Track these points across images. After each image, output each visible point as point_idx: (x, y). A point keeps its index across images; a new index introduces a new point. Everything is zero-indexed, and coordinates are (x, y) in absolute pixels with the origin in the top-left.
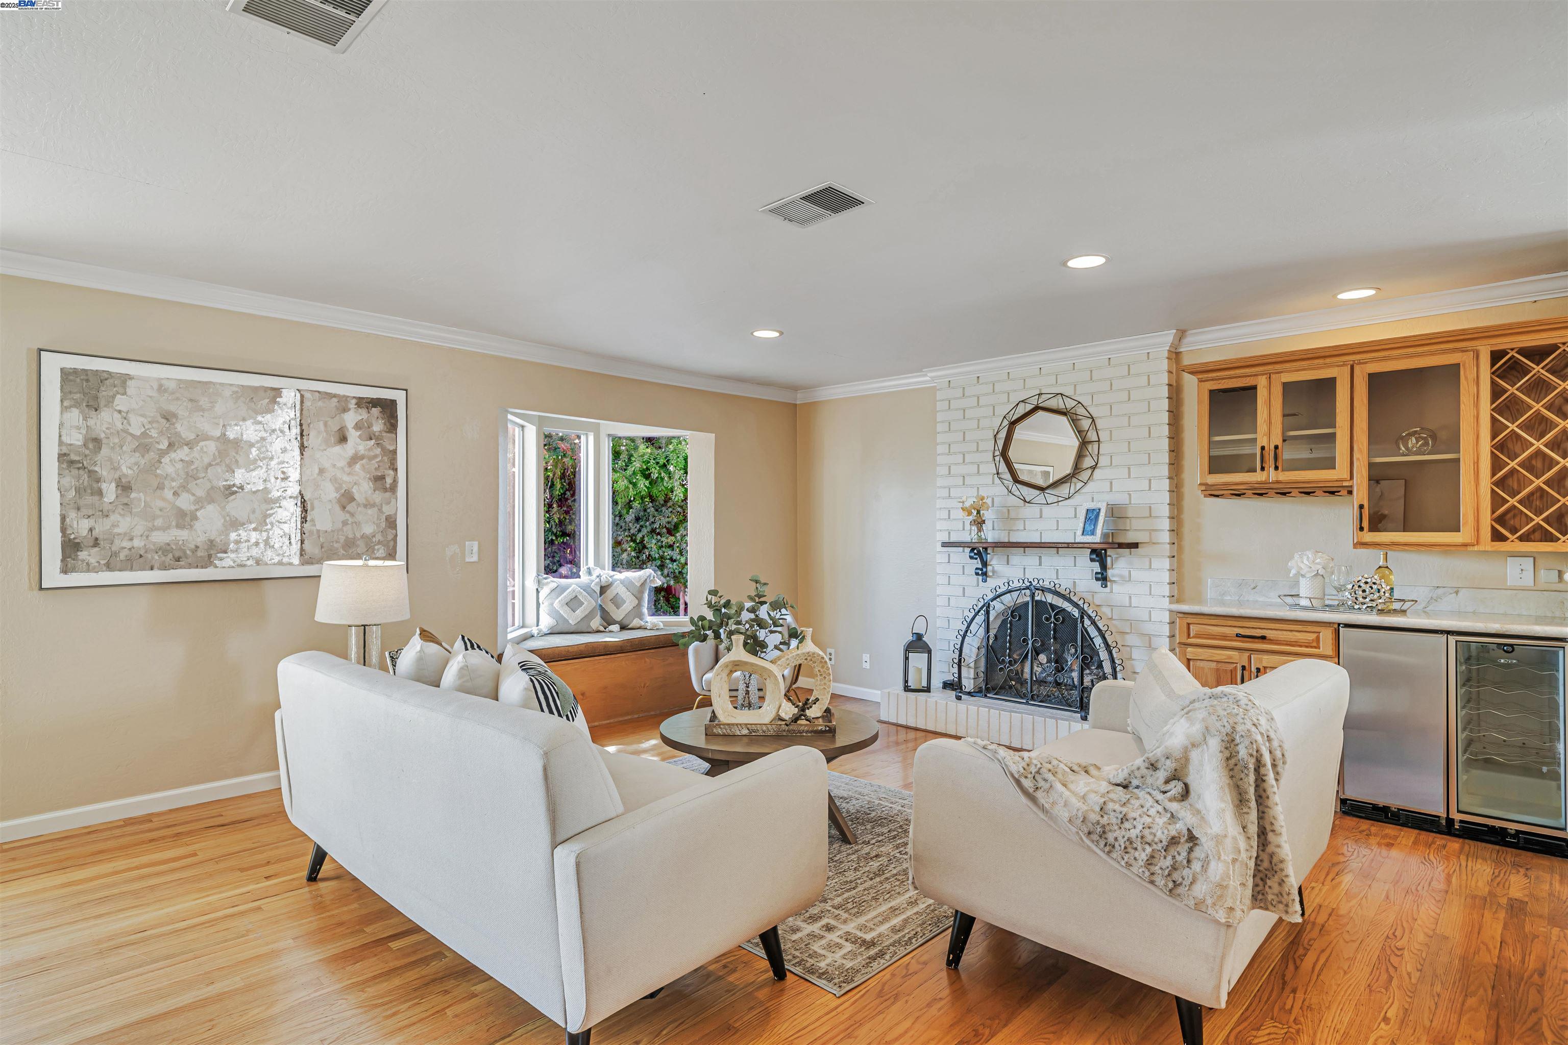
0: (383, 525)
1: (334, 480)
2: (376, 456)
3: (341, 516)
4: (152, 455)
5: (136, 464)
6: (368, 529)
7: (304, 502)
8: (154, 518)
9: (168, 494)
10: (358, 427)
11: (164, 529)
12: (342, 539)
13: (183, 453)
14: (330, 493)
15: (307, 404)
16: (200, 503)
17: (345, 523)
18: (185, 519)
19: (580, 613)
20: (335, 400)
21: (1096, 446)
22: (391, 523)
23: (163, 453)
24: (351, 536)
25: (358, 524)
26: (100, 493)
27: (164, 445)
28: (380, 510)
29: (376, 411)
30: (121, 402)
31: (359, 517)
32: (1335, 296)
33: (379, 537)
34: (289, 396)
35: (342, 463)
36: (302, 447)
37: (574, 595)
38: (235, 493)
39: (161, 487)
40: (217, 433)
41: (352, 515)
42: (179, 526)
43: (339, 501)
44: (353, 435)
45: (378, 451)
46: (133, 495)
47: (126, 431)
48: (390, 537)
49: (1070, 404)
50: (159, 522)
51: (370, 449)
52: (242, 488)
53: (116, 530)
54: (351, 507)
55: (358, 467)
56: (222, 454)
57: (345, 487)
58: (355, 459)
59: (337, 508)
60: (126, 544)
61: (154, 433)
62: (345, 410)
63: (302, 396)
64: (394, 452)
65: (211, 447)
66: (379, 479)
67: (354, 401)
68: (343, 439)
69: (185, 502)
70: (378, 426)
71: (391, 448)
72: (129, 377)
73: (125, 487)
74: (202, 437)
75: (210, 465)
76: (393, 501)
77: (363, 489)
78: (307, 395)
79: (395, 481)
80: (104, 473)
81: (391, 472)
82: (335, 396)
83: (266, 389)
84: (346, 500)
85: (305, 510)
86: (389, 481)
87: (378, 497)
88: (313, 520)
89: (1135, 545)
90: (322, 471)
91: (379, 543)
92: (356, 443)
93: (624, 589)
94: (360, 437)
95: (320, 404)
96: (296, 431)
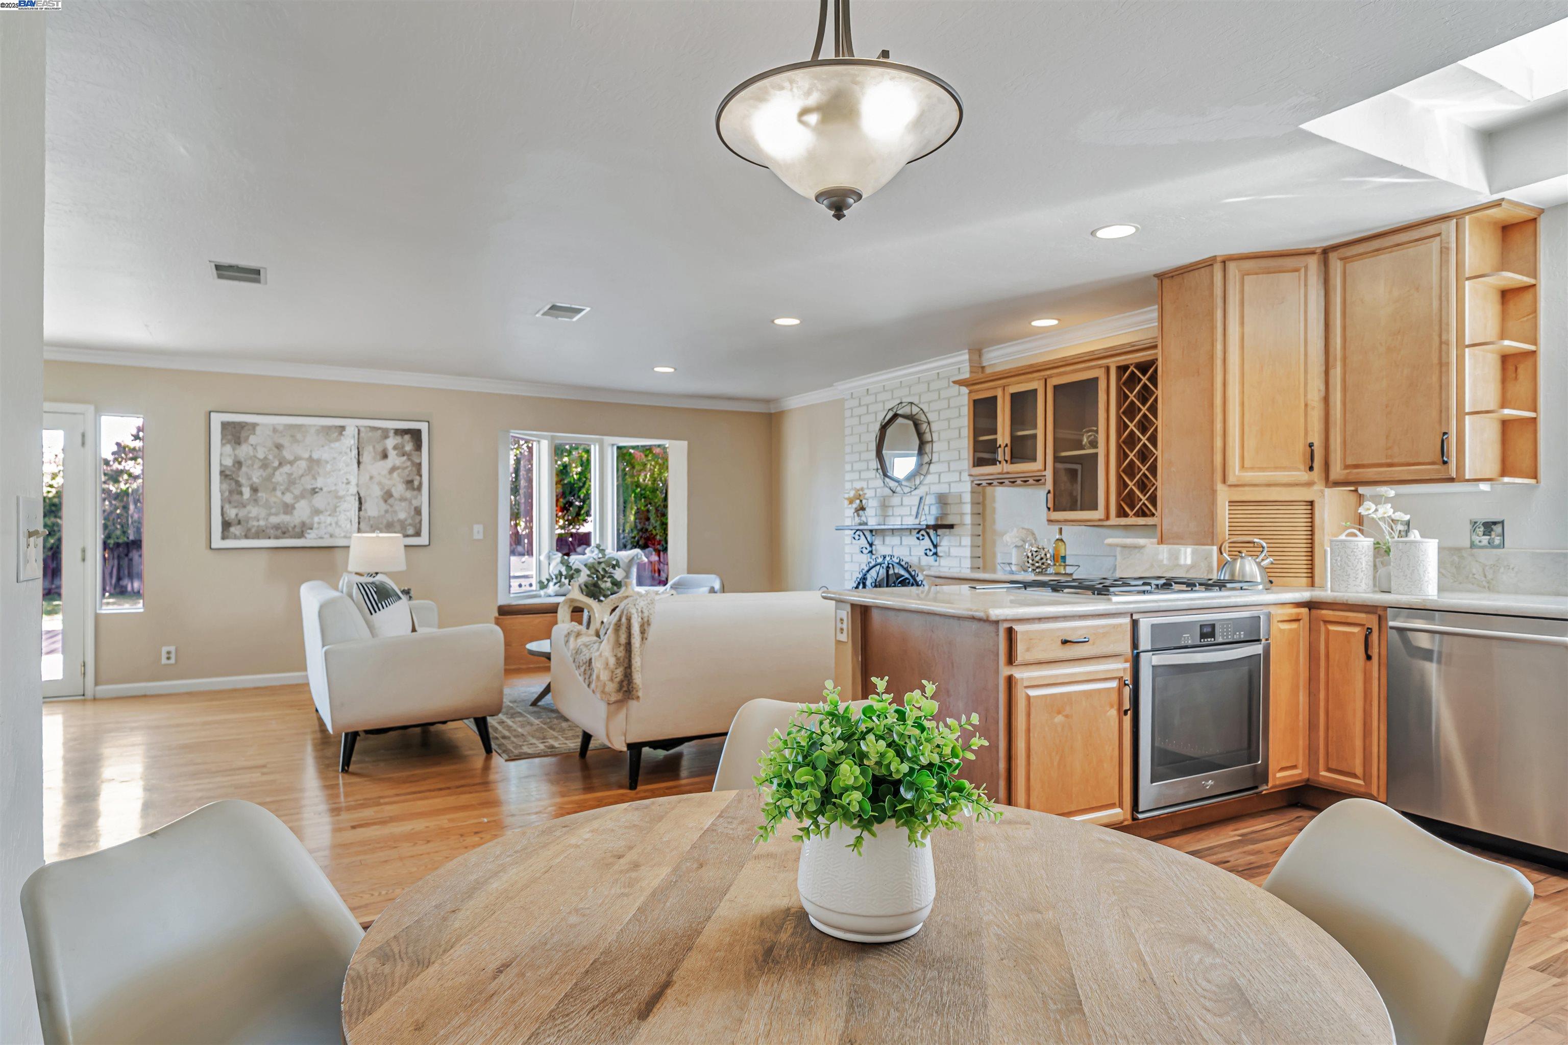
0: (413, 513)
1: (380, 483)
2: (407, 467)
3: (384, 507)
4: (270, 470)
5: (261, 476)
6: (402, 516)
7: (360, 499)
8: (271, 508)
9: (279, 493)
10: (395, 448)
11: (276, 514)
12: (385, 522)
13: (286, 469)
14: (377, 492)
15: (362, 435)
16: (297, 498)
17: (387, 511)
18: (288, 509)
20: (380, 432)
21: (930, 445)
22: (418, 511)
23: (276, 469)
24: (390, 520)
25: (395, 512)
26: (241, 493)
27: (276, 464)
28: (410, 503)
29: (407, 437)
30: (252, 439)
31: (397, 508)
32: (1030, 323)
33: (409, 521)
34: (351, 431)
35: (385, 472)
36: (359, 463)
38: (317, 492)
39: (274, 489)
40: (306, 455)
41: (391, 506)
42: (286, 513)
43: (383, 497)
44: (392, 454)
45: (409, 463)
46: (259, 494)
47: (255, 457)
48: (417, 521)
49: (915, 410)
50: (273, 510)
51: (404, 462)
52: (321, 489)
53: (251, 515)
54: (391, 501)
55: (395, 474)
56: (310, 469)
57: (386, 488)
58: (393, 469)
59: (382, 503)
60: (255, 523)
61: (270, 457)
62: (386, 437)
63: (359, 430)
64: (420, 464)
65: (303, 464)
66: (409, 482)
67: (392, 432)
68: (385, 456)
69: (288, 498)
70: (409, 447)
71: (418, 461)
72: (257, 424)
73: (255, 490)
74: (297, 458)
75: (302, 475)
76: (419, 497)
77: (399, 489)
78: (362, 429)
79: (421, 484)
80: (243, 480)
81: (418, 478)
82: (379, 429)
83: (336, 427)
84: (388, 496)
85: (360, 503)
86: (416, 483)
87: (409, 494)
88: (365, 510)
89: (951, 527)
90: (371, 478)
91: (410, 525)
92: (394, 459)
94: (397, 455)
95: (370, 434)
96: (355, 452)
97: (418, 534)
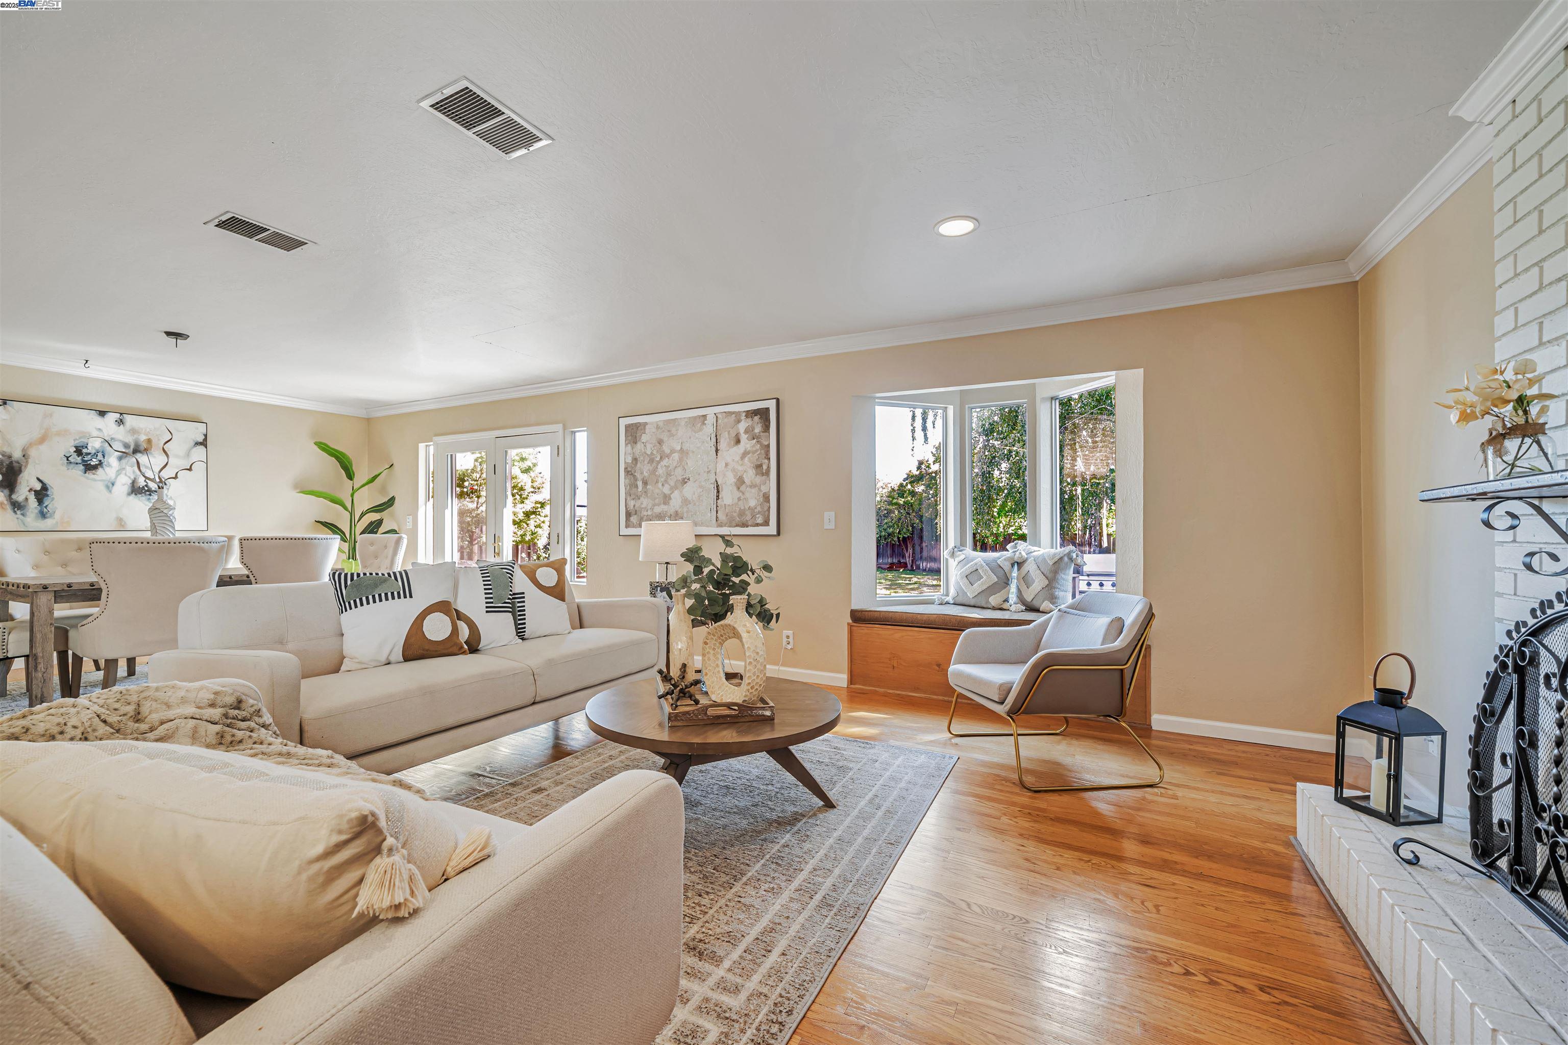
0: (761, 499)
1: (734, 470)
2: (756, 451)
3: (739, 494)
4: (654, 464)
5: (649, 470)
6: (752, 503)
7: (718, 486)
8: (655, 499)
9: (660, 485)
10: (746, 432)
11: (659, 505)
12: (738, 509)
13: (665, 462)
14: (731, 479)
15: (719, 421)
16: (673, 489)
17: (739, 499)
18: (666, 499)
19: (978, 586)
20: (734, 415)
22: (767, 498)
23: (658, 462)
24: (742, 508)
25: (746, 499)
26: (637, 486)
27: (658, 459)
28: (760, 490)
29: (756, 418)
30: (644, 438)
31: (747, 495)
33: (759, 509)
34: (711, 420)
35: (738, 458)
36: (717, 451)
37: (975, 568)
38: (686, 482)
39: (657, 482)
40: (678, 448)
41: (743, 494)
42: (665, 503)
43: (736, 484)
44: (744, 437)
45: (758, 446)
46: (648, 487)
47: (645, 453)
48: (766, 509)
50: (657, 501)
51: (753, 446)
52: (689, 479)
53: (643, 506)
54: (743, 488)
55: (746, 459)
56: (681, 460)
57: (739, 474)
58: (745, 454)
59: (735, 489)
60: (645, 513)
61: (655, 452)
62: (739, 421)
63: (717, 417)
64: (768, 446)
65: (676, 456)
66: (759, 467)
67: (744, 414)
68: (738, 441)
69: (666, 490)
70: (758, 429)
71: (766, 443)
72: (646, 424)
73: (645, 483)
74: (673, 451)
75: (676, 467)
76: (768, 482)
77: (750, 475)
78: (720, 416)
79: (769, 467)
80: (638, 475)
81: (766, 461)
82: (734, 413)
83: (699, 417)
84: (740, 482)
85: (718, 492)
86: (765, 467)
87: (758, 480)
88: (722, 498)
90: (727, 465)
91: (759, 513)
92: (746, 443)
93: (1035, 567)
94: (747, 438)
95: (726, 420)
96: (714, 440)
97: (766, 523)
